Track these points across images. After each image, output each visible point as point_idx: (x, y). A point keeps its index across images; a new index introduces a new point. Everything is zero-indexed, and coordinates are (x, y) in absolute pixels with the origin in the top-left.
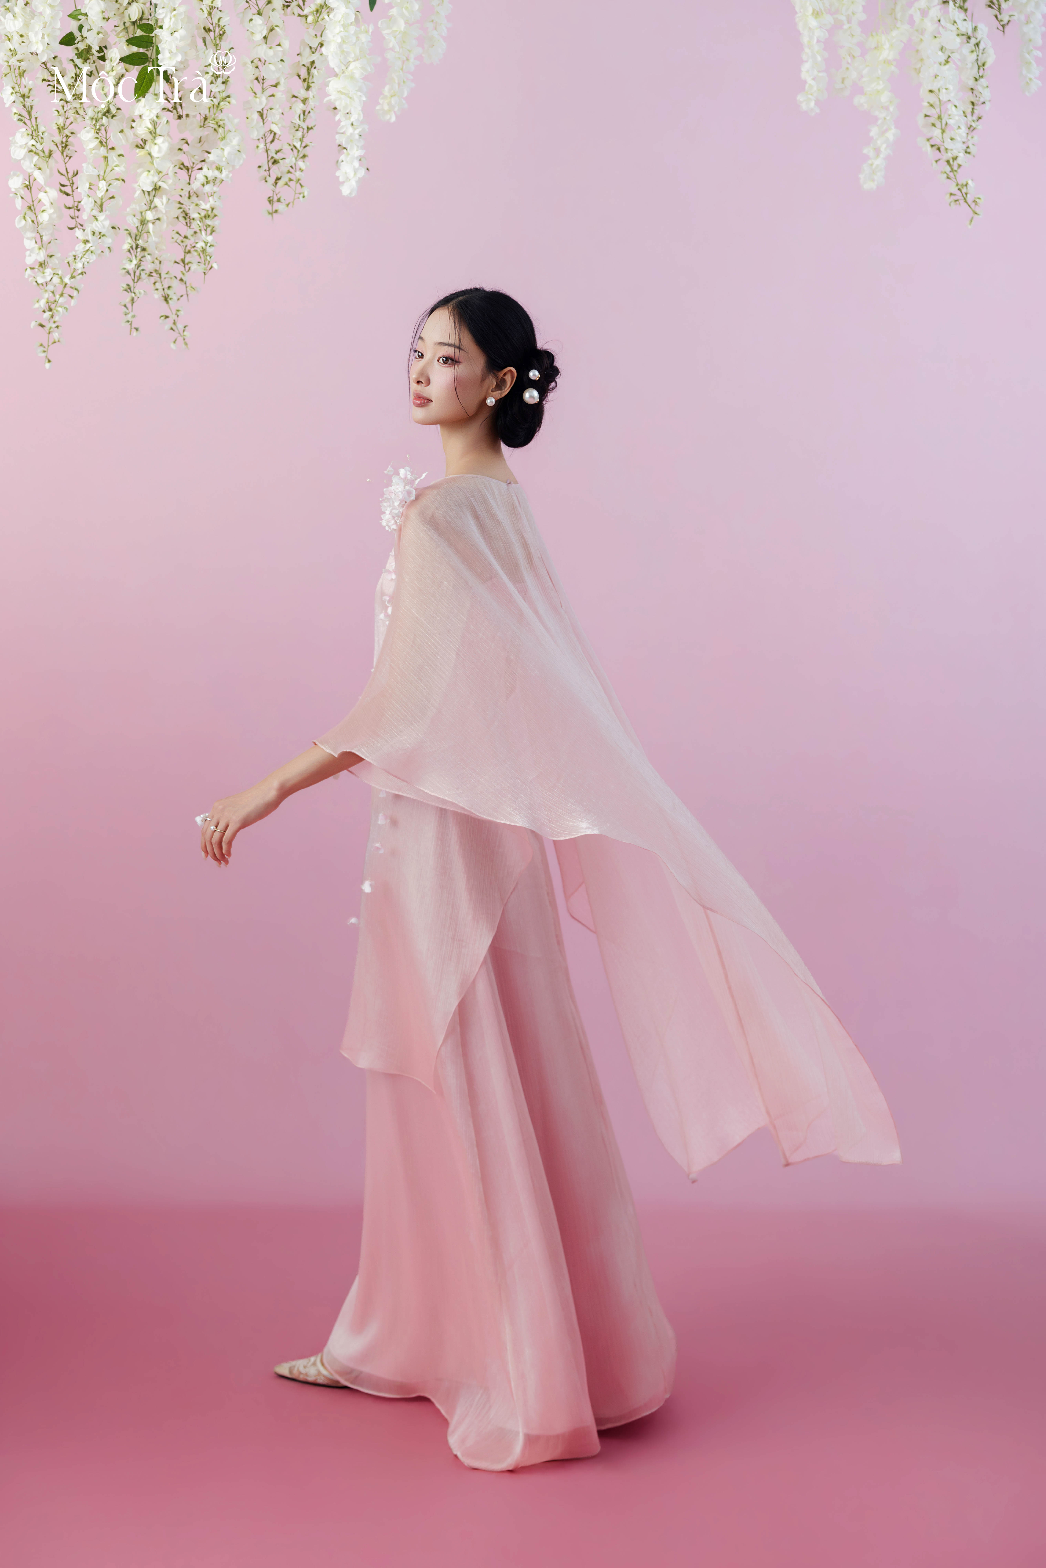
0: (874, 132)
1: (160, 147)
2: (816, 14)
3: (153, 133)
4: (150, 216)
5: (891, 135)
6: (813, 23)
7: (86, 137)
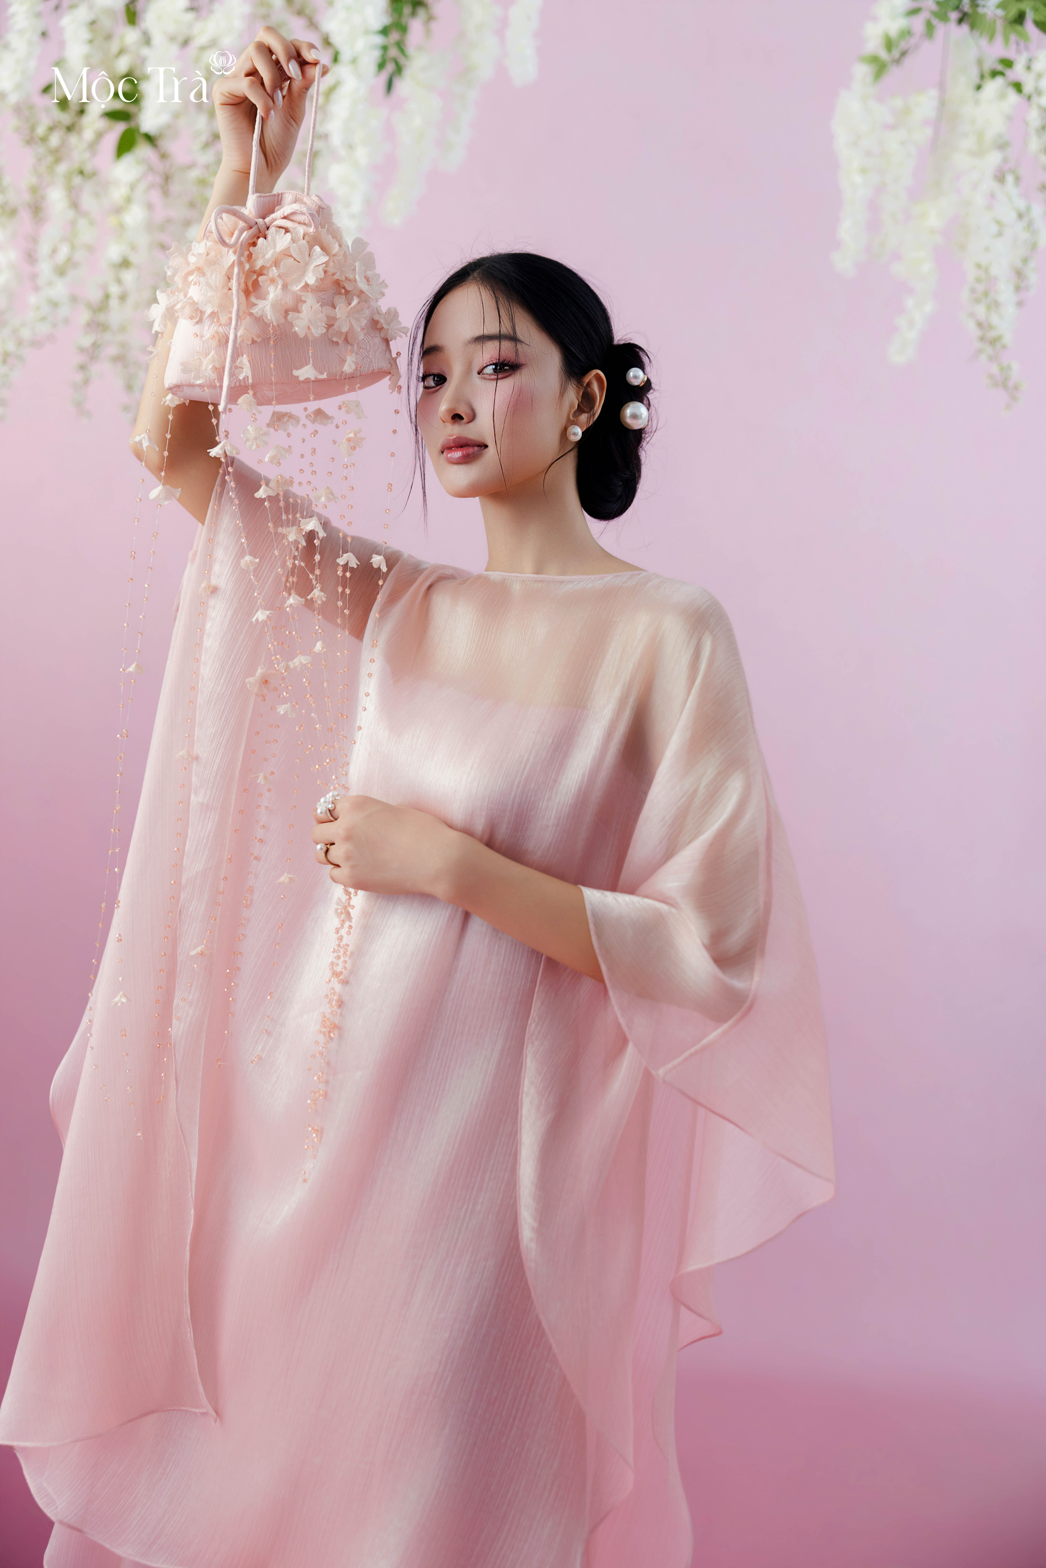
0: (910, 302)
1: (135, 216)
2: (863, 171)
3: (129, 200)
4: (114, 290)
5: (929, 308)
6: (858, 179)
7: (56, 197)
